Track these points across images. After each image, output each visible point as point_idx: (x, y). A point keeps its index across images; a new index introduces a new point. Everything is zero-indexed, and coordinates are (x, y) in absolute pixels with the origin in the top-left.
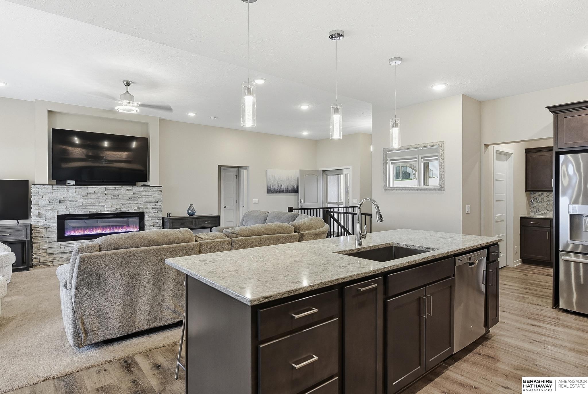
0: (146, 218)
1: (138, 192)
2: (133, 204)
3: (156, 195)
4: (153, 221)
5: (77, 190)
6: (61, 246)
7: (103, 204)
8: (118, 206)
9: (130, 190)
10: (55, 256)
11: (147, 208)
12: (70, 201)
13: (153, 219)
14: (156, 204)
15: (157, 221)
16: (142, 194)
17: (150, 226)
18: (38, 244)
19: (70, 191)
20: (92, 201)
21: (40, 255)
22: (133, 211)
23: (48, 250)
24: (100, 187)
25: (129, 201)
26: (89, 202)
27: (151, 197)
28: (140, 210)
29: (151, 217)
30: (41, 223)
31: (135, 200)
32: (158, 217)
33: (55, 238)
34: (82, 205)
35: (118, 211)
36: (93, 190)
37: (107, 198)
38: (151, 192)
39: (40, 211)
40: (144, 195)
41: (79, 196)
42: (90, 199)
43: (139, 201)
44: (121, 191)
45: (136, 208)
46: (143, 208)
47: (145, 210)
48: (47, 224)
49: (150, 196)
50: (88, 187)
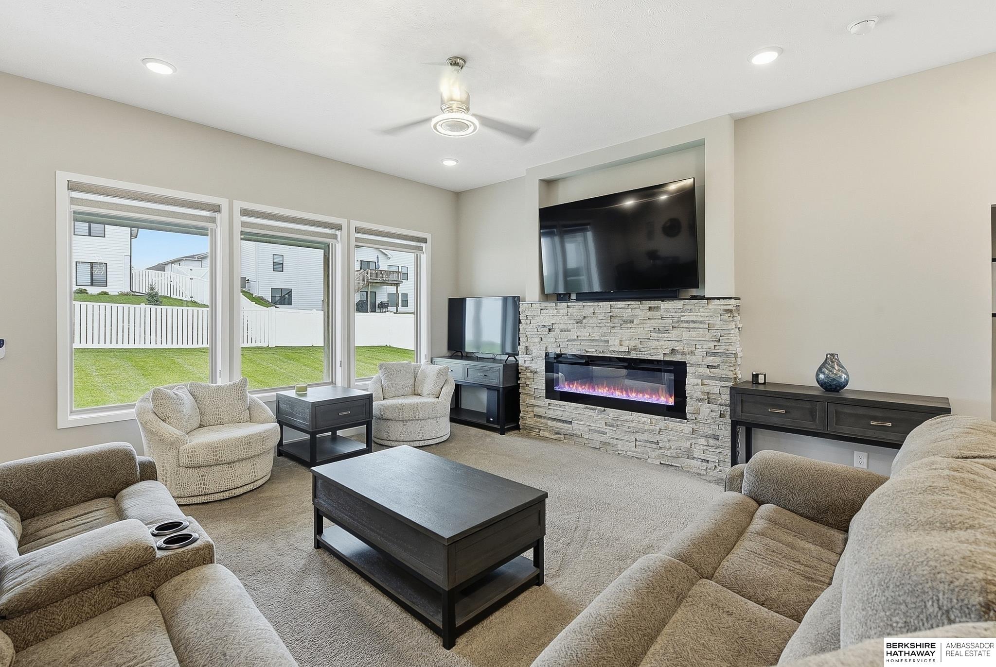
0: (690, 380)
1: (671, 314)
2: (662, 343)
3: (717, 321)
4: (706, 389)
5: (570, 310)
6: (549, 407)
7: (606, 338)
8: (632, 344)
9: (657, 308)
10: (542, 420)
11: (692, 353)
12: (561, 331)
13: (705, 382)
14: (716, 344)
15: (716, 390)
16: (682, 319)
17: (700, 400)
18: (525, 396)
19: (561, 311)
20: (590, 331)
21: (526, 414)
22: (661, 358)
23: (536, 409)
24: (601, 304)
25: (653, 335)
26: (584, 333)
27: (701, 326)
28: (677, 358)
29: (702, 377)
30: (527, 364)
31: (667, 331)
32: (721, 379)
33: (542, 391)
34: (576, 337)
35: (633, 355)
36: (591, 310)
37: (613, 327)
38: (703, 314)
39: (527, 345)
40: (687, 322)
41: (572, 321)
42: (587, 328)
43: (674, 334)
44: (638, 312)
45: (667, 351)
46: (683, 354)
47: (688, 359)
48: (533, 366)
49: (701, 322)
50: (584, 304)
